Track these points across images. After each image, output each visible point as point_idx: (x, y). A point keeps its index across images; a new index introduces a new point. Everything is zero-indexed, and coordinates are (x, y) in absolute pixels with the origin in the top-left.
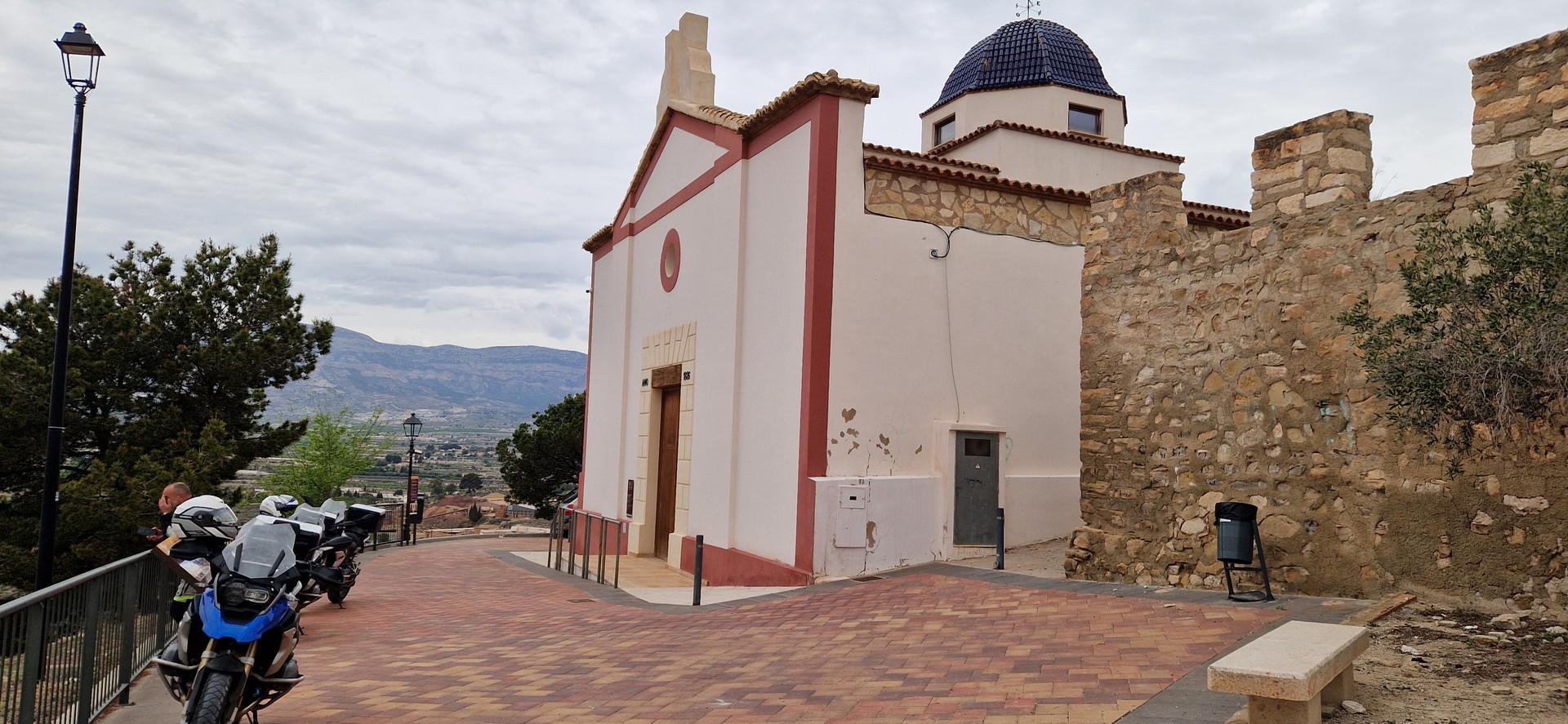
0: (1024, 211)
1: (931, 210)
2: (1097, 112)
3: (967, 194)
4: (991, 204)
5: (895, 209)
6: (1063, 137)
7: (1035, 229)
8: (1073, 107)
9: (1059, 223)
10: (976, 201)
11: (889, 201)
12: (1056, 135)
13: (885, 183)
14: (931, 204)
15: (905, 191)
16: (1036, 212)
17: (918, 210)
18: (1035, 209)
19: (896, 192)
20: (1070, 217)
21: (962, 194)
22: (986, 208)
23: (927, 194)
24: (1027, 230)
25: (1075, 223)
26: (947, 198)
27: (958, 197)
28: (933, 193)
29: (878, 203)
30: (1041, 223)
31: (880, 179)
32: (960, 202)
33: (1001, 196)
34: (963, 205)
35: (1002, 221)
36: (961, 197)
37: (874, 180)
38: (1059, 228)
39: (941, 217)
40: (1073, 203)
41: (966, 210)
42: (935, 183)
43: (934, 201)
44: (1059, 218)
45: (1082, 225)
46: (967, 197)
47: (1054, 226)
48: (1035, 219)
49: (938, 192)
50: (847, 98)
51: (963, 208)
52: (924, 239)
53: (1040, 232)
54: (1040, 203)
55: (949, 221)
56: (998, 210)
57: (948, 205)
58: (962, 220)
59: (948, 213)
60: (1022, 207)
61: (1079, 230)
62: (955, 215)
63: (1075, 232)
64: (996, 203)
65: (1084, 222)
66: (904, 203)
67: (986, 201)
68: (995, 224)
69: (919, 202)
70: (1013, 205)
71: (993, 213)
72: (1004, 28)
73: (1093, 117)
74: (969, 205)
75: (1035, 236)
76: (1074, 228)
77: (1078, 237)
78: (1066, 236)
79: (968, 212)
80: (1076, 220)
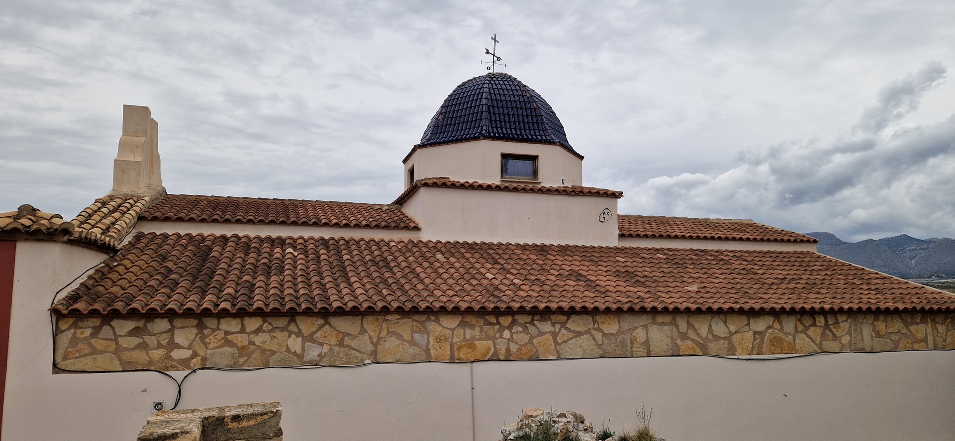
0: (299, 334)
1: (157, 354)
2: (534, 158)
3: (215, 327)
4: (249, 334)
5: (102, 361)
7: (313, 352)
8: (505, 157)
9: (347, 341)
10: (227, 333)
11: (94, 352)
13: (88, 332)
14: (160, 346)
15: (120, 336)
16: (315, 332)
17: (141, 356)
18: (314, 329)
19: (107, 339)
20: (363, 331)
21: (206, 328)
22: (241, 340)
23: (155, 335)
24: (300, 357)
25: (370, 337)
26: (184, 335)
27: (201, 332)
28: (164, 332)
29: (76, 358)
30: (322, 344)
31: (81, 328)
32: (203, 340)
33: (265, 321)
34: (207, 340)
35: (263, 351)
36: (205, 332)
37: (72, 331)
38: (347, 346)
39: (173, 360)
40: (367, 315)
41: (211, 346)
42: (166, 320)
43: (164, 343)
44: (347, 334)
45: (379, 338)
46: (214, 330)
47: (341, 344)
48: (314, 341)
49: (171, 331)
50: (26, 240)
51: (206, 345)
52: (145, 391)
53: (320, 355)
54: (321, 321)
55: (184, 363)
56: (258, 339)
57: (185, 343)
58: (204, 359)
59: (185, 354)
60: (295, 329)
61: (376, 345)
62: (195, 355)
63: (370, 347)
64: (257, 331)
65: (384, 333)
66: (118, 350)
67: (243, 330)
68: (254, 356)
69: (144, 346)
70: (282, 329)
71: (253, 343)
73: (529, 163)
74: (213, 340)
75: (312, 361)
76: (369, 343)
77: (374, 353)
78: (357, 354)
79: (212, 349)
80: (372, 334)
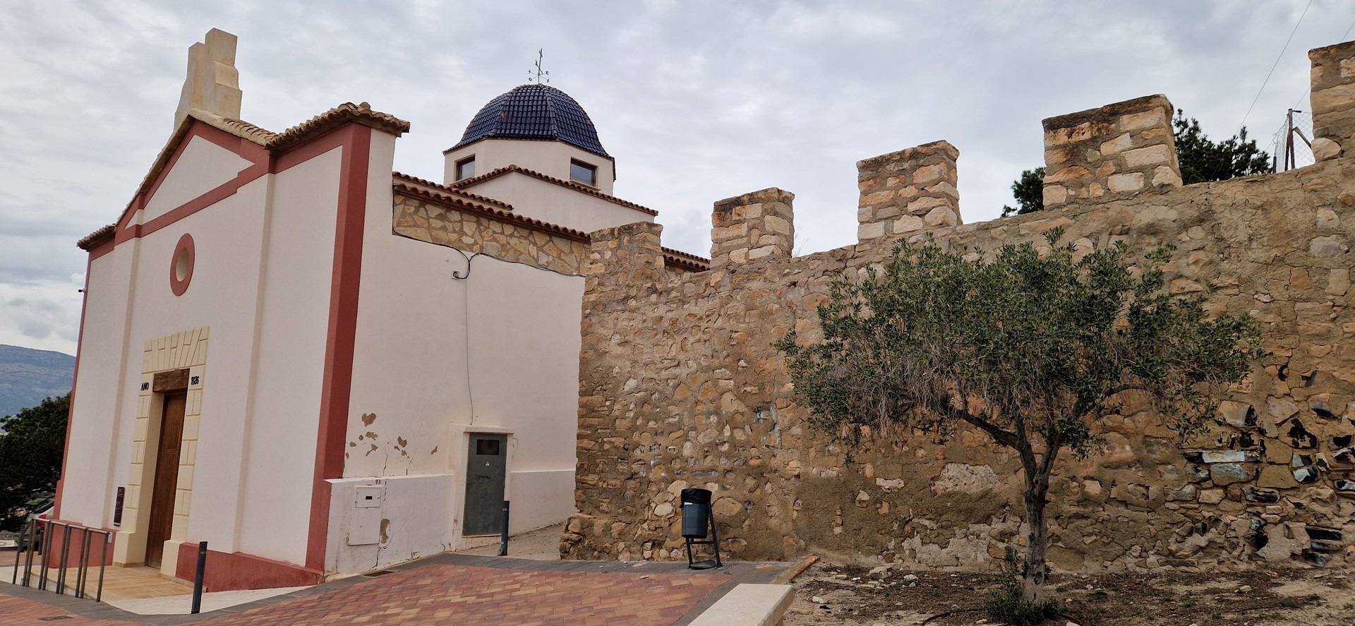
0: (535, 244)
1: (454, 236)
2: (593, 168)
3: (487, 226)
4: (507, 236)
5: (421, 233)
6: (566, 185)
7: (544, 260)
8: (574, 161)
9: (563, 256)
10: (494, 232)
11: (416, 225)
12: (560, 183)
13: (412, 209)
14: (454, 231)
15: (431, 218)
16: (544, 245)
17: (442, 235)
18: (543, 243)
19: (423, 218)
20: (572, 252)
21: (482, 225)
22: (502, 239)
23: (451, 222)
24: (537, 260)
25: (576, 257)
26: (470, 227)
27: (478, 227)
28: (457, 222)
29: (405, 227)
30: (548, 255)
31: (408, 205)
32: (480, 232)
33: (515, 230)
34: (483, 234)
35: (516, 251)
36: (481, 228)
37: (403, 205)
38: (562, 260)
39: (463, 243)
40: (574, 240)
41: (485, 239)
42: (458, 213)
43: (457, 229)
44: (563, 252)
45: (581, 259)
46: (487, 228)
47: (559, 258)
48: (544, 252)
49: (461, 221)
50: (380, 130)
51: (482, 237)
52: (447, 261)
53: (547, 262)
54: (548, 238)
55: (470, 247)
56: (513, 241)
57: (470, 233)
58: (482, 247)
59: (471, 241)
60: (533, 240)
61: (579, 263)
62: (476, 243)
63: (576, 265)
64: (512, 235)
65: (583, 256)
66: (430, 228)
67: (503, 233)
68: (510, 253)
69: (444, 228)
70: (526, 238)
71: (508, 243)
72: (518, 89)
73: (589, 172)
74: (487, 234)
75: (543, 265)
76: (575, 261)
77: (578, 269)
78: (569, 267)
79: (487, 241)
80: (577, 255)
